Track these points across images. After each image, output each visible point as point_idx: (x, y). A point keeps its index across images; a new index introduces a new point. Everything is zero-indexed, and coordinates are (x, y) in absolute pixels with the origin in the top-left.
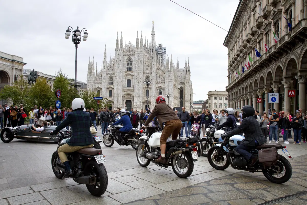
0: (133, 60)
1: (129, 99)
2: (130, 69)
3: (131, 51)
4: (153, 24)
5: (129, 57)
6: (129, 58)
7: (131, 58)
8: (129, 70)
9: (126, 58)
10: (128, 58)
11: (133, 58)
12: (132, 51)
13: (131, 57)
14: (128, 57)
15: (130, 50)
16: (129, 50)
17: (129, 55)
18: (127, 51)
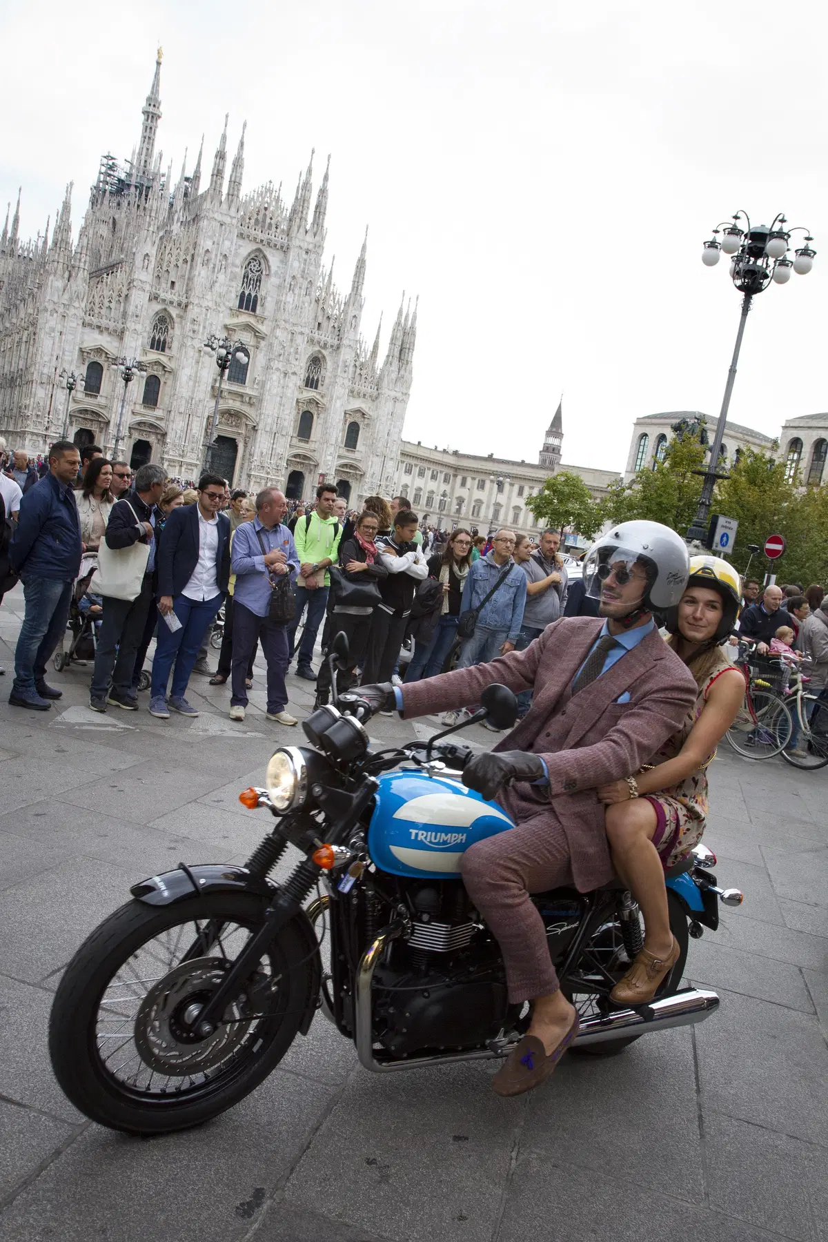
0: (274, 268)
1: (228, 431)
2: (248, 303)
3: (270, 224)
4: (159, 64)
5: (259, 250)
6: (252, 256)
7: (265, 257)
8: (247, 308)
9: (246, 248)
10: (249, 255)
11: (274, 258)
12: (274, 229)
13: (268, 252)
14: (254, 246)
15: (268, 220)
16: (260, 217)
17: (262, 241)
18: (253, 221)
